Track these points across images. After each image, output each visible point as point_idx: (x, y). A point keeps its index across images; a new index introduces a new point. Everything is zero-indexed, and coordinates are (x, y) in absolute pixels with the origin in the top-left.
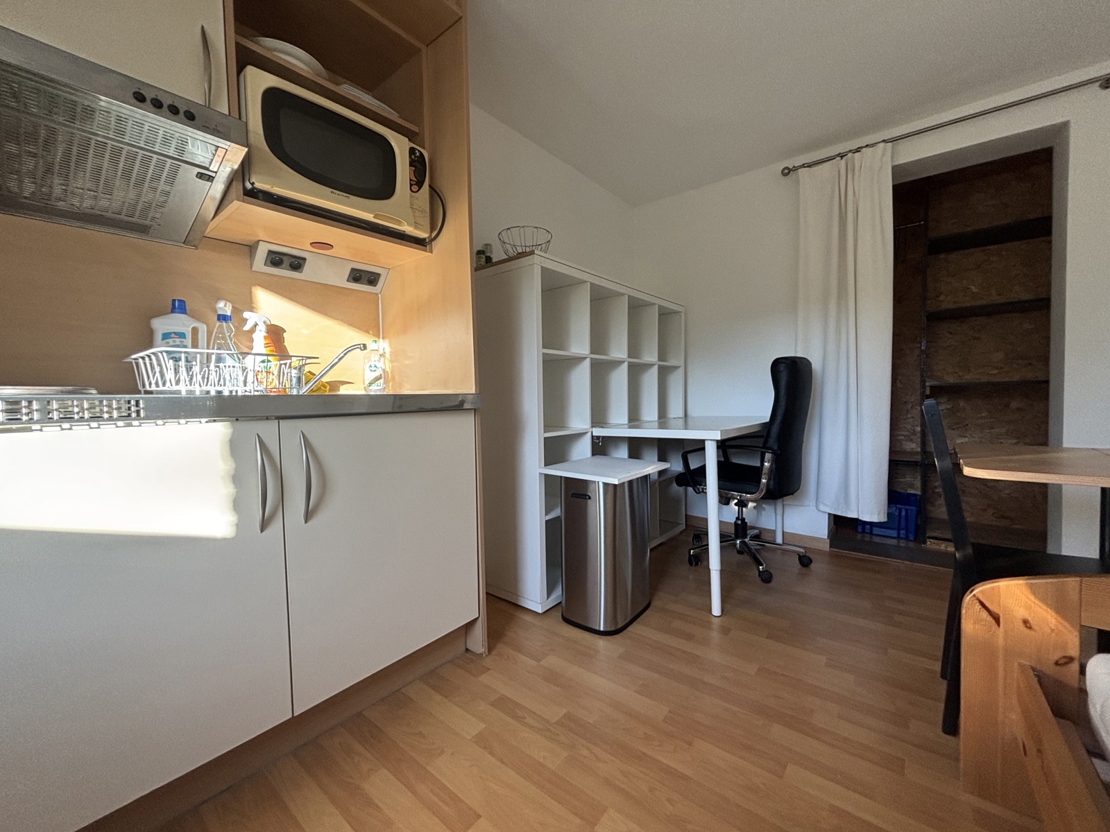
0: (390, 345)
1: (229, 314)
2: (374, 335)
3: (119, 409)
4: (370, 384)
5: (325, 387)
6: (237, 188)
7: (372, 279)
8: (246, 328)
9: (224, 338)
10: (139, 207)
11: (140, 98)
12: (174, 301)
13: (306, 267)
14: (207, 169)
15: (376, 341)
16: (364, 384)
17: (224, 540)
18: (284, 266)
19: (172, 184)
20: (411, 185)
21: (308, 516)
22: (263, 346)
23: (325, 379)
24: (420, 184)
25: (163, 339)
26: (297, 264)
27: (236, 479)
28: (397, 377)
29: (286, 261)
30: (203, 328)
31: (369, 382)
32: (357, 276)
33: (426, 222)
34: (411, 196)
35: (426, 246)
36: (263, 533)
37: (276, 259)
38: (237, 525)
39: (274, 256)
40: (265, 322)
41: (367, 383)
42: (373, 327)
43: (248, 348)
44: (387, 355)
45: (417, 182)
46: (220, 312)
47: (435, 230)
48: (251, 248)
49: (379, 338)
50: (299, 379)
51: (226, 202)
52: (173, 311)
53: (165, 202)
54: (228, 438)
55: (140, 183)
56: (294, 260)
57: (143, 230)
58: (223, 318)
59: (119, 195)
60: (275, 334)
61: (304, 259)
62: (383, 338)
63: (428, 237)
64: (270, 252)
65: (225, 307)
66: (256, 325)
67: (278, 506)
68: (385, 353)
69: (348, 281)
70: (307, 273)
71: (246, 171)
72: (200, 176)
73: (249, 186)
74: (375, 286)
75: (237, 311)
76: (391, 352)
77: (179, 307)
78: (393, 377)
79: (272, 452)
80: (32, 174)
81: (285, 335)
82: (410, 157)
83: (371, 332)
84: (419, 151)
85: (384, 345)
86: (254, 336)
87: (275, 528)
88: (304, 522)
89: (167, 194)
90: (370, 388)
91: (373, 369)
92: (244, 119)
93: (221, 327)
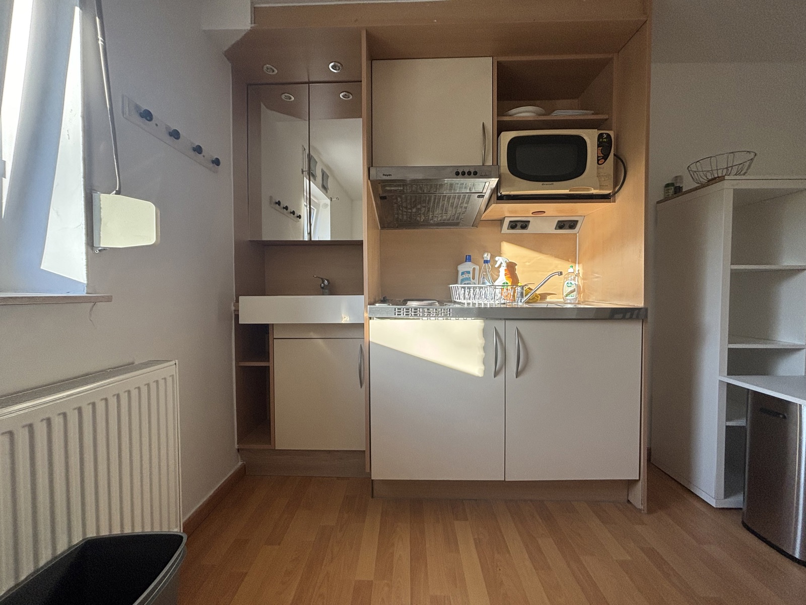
0: (583, 269)
1: (489, 259)
2: (572, 262)
3: (444, 312)
4: (567, 295)
5: (538, 297)
6: (495, 197)
7: (572, 225)
8: (497, 266)
9: (486, 272)
10: (456, 216)
11: (457, 174)
12: (466, 256)
13: (530, 226)
14: (482, 193)
15: (572, 267)
16: (563, 295)
17: (478, 377)
18: (517, 228)
19: (467, 203)
20: (598, 160)
21: (518, 374)
22: (504, 275)
23: (538, 292)
24: (605, 157)
25: (462, 275)
26: (524, 225)
27: (485, 349)
28: (586, 290)
29: (519, 225)
30: (477, 268)
31: (566, 294)
32: (561, 225)
33: (611, 182)
34: (598, 168)
35: (610, 199)
36: (496, 378)
37: (513, 225)
38: (484, 371)
39: (512, 223)
40: (506, 262)
41: (565, 294)
42: (571, 256)
43: (497, 276)
44: (581, 275)
45: (603, 157)
46: (485, 259)
47: (618, 185)
48: (502, 221)
49: (576, 263)
50: (522, 293)
51: (490, 204)
52: (466, 261)
53: (465, 211)
54: (482, 328)
55: (456, 207)
56: (522, 223)
57: (457, 224)
58: (486, 262)
59: (449, 213)
60: (511, 267)
61: (529, 222)
62: (579, 263)
63: (612, 192)
64: (511, 222)
65: (487, 256)
66: (501, 263)
67: (502, 366)
68: (579, 273)
69: (555, 229)
70: (531, 229)
71: (499, 187)
72: (479, 197)
73: (499, 194)
74: (574, 229)
75: (493, 257)
76: (583, 273)
77: (468, 259)
78: (584, 291)
79: (501, 336)
80: (424, 214)
81: (516, 267)
82: (598, 140)
83: (570, 260)
84: (606, 133)
85: (578, 268)
86: (500, 269)
87: (501, 377)
88: (515, 377)
89: (466, 208)
90: (567, 298)
91: (569, 285)
92: (499, 164)
93: (485, 266)
